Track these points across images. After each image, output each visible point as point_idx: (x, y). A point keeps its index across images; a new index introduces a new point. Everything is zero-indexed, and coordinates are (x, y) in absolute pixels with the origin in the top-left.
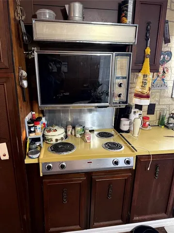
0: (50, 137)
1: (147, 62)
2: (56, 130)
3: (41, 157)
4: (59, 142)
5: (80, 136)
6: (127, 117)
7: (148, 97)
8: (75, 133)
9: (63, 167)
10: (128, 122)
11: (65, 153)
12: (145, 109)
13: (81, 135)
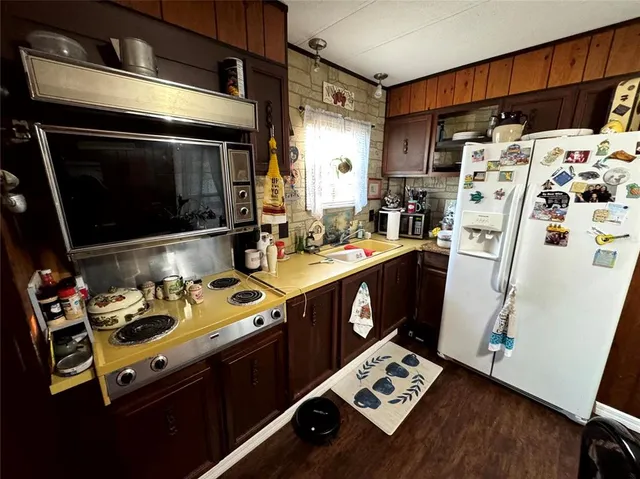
0: (109, 316)
1: (274, 159)
2: (121, 298)
3: (101, 363)
4: (133, 319)
5: (177, 297)
6: (254, 246)
7: (282, 211)
8: (164, 293)
9: (160, 365)
10: (257, 255)
11: (159, 337)
12: (275, 230)
13: (178, 294)
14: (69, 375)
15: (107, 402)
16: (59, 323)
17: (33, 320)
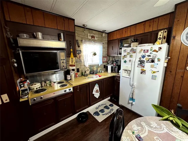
0: (33, 88)
1: (72, 53)
2: (36, 84)
3: (30, 96)
4: (38, 89)
5: (49, 85)
6: (69, 74)
7: (74, 66)
8: (46, 84)
9: (41, 98)
10: (70, 76)
11: (42, 93)
12: (76, 70)
13: (49, 84)
14: (23, 98)
15: (30, 104)
16: (23, 88)
17: (18, 87)
